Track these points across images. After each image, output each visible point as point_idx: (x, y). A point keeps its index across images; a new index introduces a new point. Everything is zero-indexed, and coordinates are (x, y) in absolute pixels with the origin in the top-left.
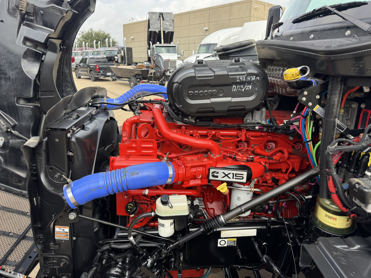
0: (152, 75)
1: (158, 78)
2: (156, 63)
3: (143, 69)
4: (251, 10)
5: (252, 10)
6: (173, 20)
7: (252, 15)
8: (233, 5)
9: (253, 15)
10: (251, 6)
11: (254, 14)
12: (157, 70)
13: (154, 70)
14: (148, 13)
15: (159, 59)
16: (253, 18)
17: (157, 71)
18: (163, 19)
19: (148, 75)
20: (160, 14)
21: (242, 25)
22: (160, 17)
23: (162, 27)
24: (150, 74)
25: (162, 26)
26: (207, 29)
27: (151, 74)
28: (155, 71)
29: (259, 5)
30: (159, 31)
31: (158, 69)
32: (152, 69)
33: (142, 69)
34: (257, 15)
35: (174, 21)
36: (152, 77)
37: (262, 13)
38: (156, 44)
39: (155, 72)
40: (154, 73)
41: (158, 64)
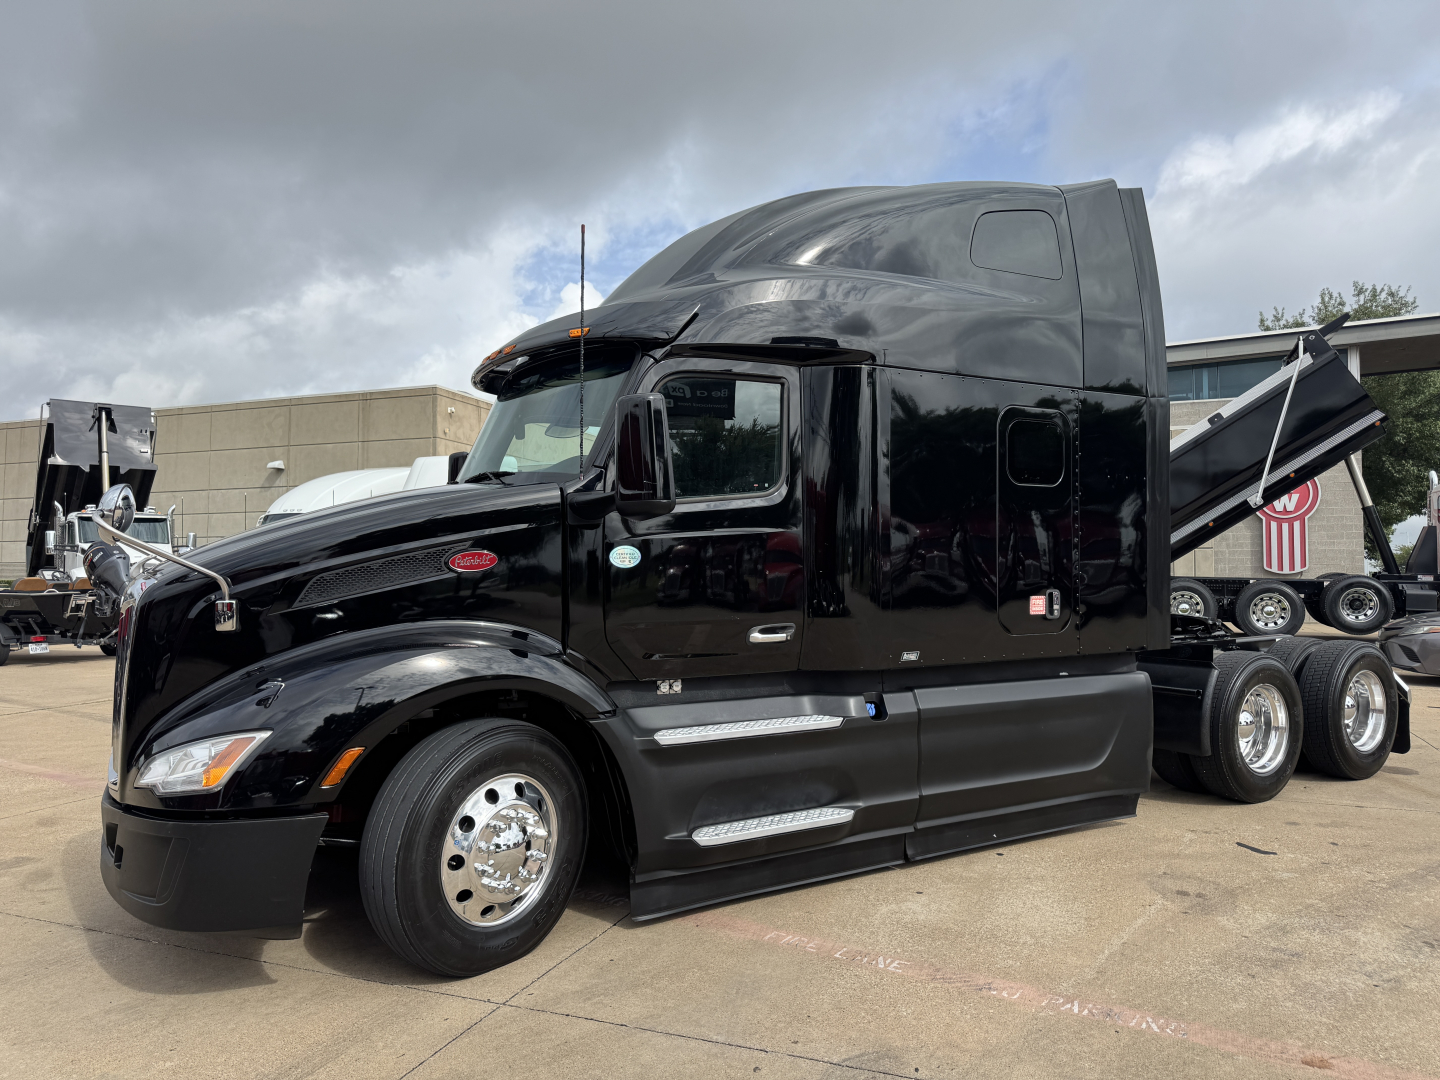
0: (82, 614)
1: (104, 624)
2: (99, 571)
3: (45, 593)
4: (435, 416)
5: (439, 419)
6: (152, 433)
7: (440, 434)
8: (373, 397)
9: (445, 433)
10: (434, 406)
11: (447, 431)
12: (103, 594)
13: (90, 596)
14: (48, 404)
15: (115, 558)
16: (444, 441)
17: (104, 599)
18: (112, 428)
19: (63, 614)
20: (101, 409)
21: (408, 463)
22: (99, 420)
23: (105, 456)
24: (72, 610)
25: (105, 448)
26: (283, 467)
27: (78, 608)
28: (94, 598)
29: (460, 405)
30: (91, 467)
31: (109, 591)
32: (84, 592)
33: (43, 591)
34: (455, 434)
35: (158, 437)
36: (80, 618)
37: (472, 430)
38: (83, 511)
39: (94, 601)
40: (91, 605)
41: (108, 576)
